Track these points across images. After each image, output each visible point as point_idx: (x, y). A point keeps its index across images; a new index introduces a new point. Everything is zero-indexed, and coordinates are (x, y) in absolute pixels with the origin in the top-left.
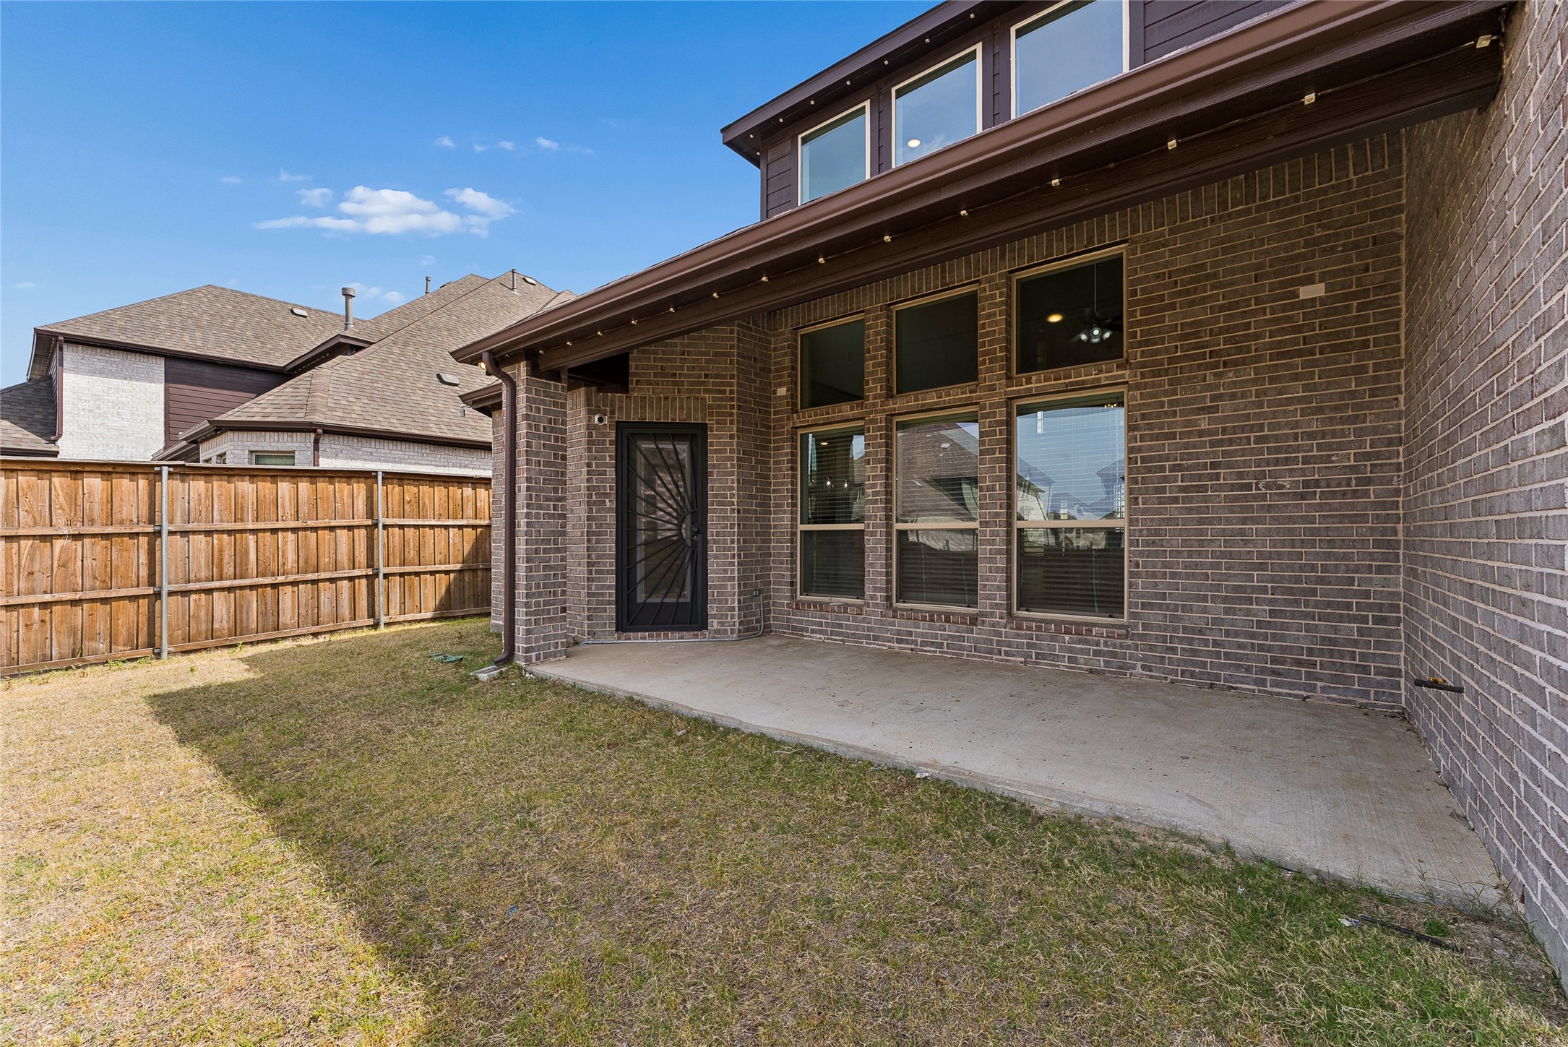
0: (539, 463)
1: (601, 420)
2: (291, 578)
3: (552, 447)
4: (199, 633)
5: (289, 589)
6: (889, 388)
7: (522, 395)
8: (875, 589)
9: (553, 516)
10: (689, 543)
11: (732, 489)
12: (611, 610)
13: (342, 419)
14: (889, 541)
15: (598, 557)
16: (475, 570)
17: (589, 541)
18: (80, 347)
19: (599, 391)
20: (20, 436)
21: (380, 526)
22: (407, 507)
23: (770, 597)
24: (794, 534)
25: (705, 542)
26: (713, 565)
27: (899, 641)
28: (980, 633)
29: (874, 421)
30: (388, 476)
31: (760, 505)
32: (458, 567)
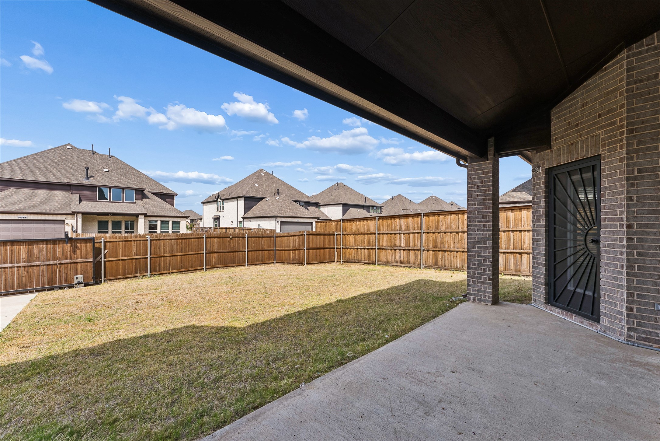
19: (537, 153)
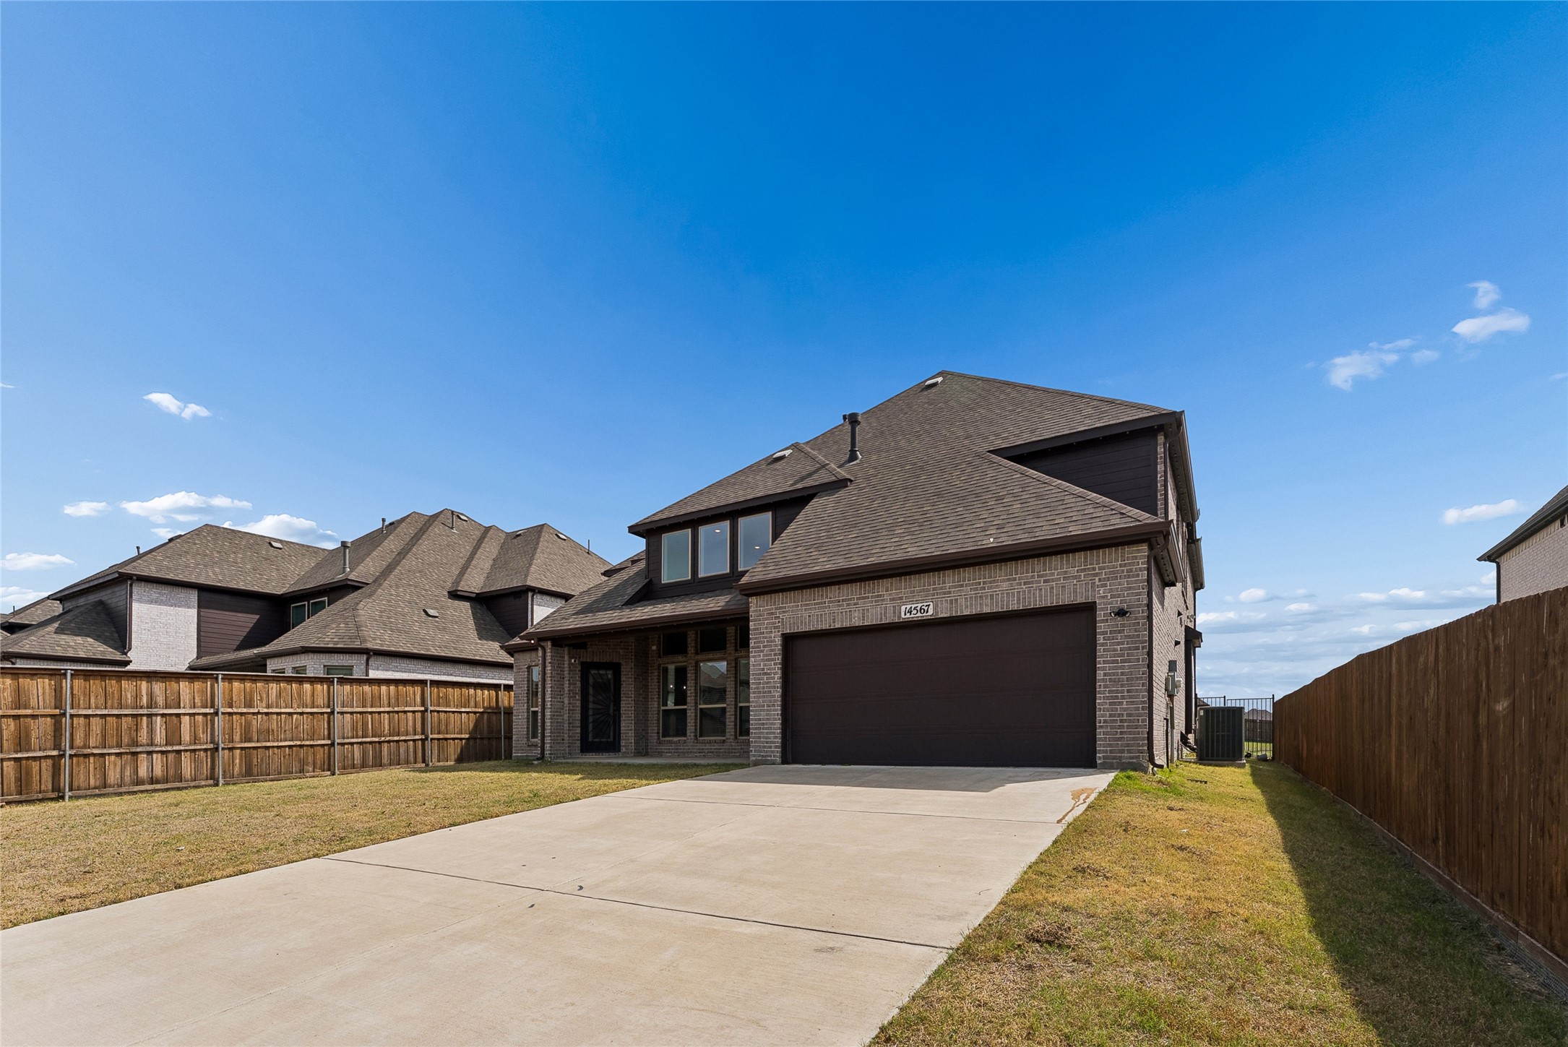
0: (554, 681)
1: (575, 661)
2: (387, 739)
3: (559, 674)
4: (348, 765)
5: (386, 745)
6: (697, 650)
7: (548, 654)
8: (691, 733)
9: (559, 702)
10: (612, 714)
11: (631, 691)
12: (578, 743)
13: (382, 645)
14: (696, 713)
15: (573, 720)
16: (475, 739)
17: (569, 713)
18: (143, 583)
19: (574, 649)
20: (102, 649)
21: (429, 711)
22: (441, 700)
23: (648, 739)
24: (659, 711)
25: (620, 714)
26: (623, 724)
27: (699, 753)
28: (726, 746)
29: (691, 663)
30: (434, 683)
31: (644, 698)
32: (467, 736)
